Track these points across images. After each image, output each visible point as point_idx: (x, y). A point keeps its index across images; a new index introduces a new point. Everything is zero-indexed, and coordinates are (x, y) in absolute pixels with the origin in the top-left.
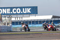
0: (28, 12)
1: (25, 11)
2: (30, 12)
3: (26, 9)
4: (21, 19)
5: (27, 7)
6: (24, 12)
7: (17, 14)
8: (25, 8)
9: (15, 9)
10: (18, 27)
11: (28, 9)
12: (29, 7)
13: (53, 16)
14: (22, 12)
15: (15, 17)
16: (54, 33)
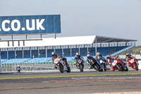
0: (38, 29)
1: (31, 26)
2: (43, 28)
3: (33, 21)
4: (21, 45)
5: (36, 17)
6: (29, 29)
7: (12, 33)
8: (30, 18)
9: (8, 22)
10: (14, 64)
11: (38, 20)
12: (40, 17)
13: (97, 37)
14: (23, 29)
15: (8, 41)
16: (100, 78)
